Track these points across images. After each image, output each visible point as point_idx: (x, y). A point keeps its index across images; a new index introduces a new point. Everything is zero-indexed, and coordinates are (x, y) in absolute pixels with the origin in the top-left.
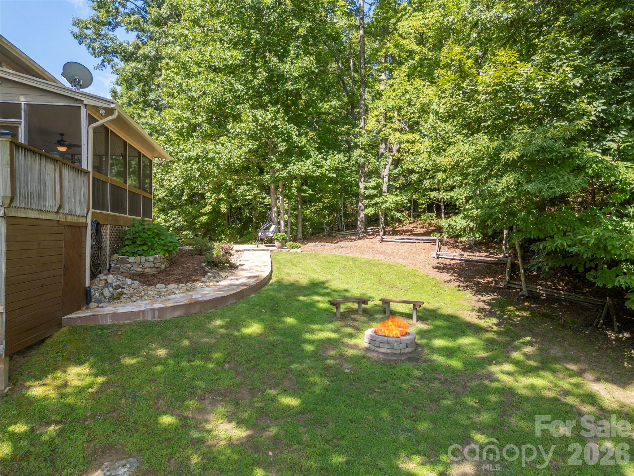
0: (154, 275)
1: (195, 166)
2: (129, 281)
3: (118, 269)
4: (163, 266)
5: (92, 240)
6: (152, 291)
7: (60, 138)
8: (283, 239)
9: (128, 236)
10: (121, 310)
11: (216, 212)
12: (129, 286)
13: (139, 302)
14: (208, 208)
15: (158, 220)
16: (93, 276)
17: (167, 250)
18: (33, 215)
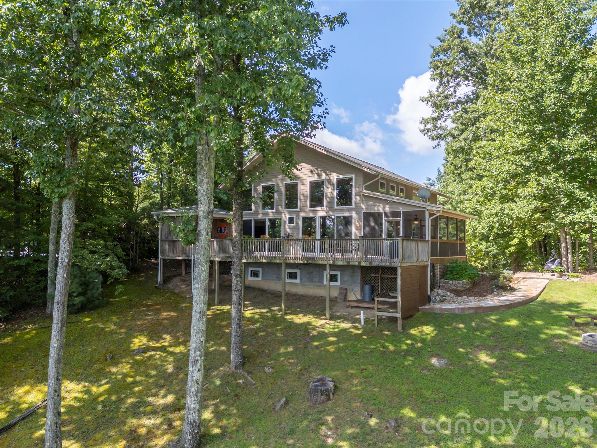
0: (462, 291)
1: (496, 219)
2: (449, 293)
3: (444, 286)
4: (468, 287)
5: (431, 273)
6: (460, 299)
7: (415, 217)
8: (561, 271)
9: (449, 269)
10: (444, 307)
11: (522, 243)
12: (449, 296)
13: (453, 304)
14: (515, 241)
15: (481, 246)
16: (432, 290)
17: (470, 278)
18: (408, 264)
